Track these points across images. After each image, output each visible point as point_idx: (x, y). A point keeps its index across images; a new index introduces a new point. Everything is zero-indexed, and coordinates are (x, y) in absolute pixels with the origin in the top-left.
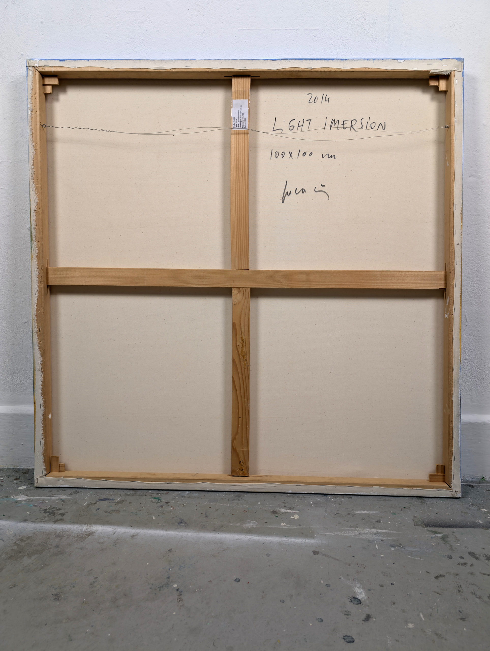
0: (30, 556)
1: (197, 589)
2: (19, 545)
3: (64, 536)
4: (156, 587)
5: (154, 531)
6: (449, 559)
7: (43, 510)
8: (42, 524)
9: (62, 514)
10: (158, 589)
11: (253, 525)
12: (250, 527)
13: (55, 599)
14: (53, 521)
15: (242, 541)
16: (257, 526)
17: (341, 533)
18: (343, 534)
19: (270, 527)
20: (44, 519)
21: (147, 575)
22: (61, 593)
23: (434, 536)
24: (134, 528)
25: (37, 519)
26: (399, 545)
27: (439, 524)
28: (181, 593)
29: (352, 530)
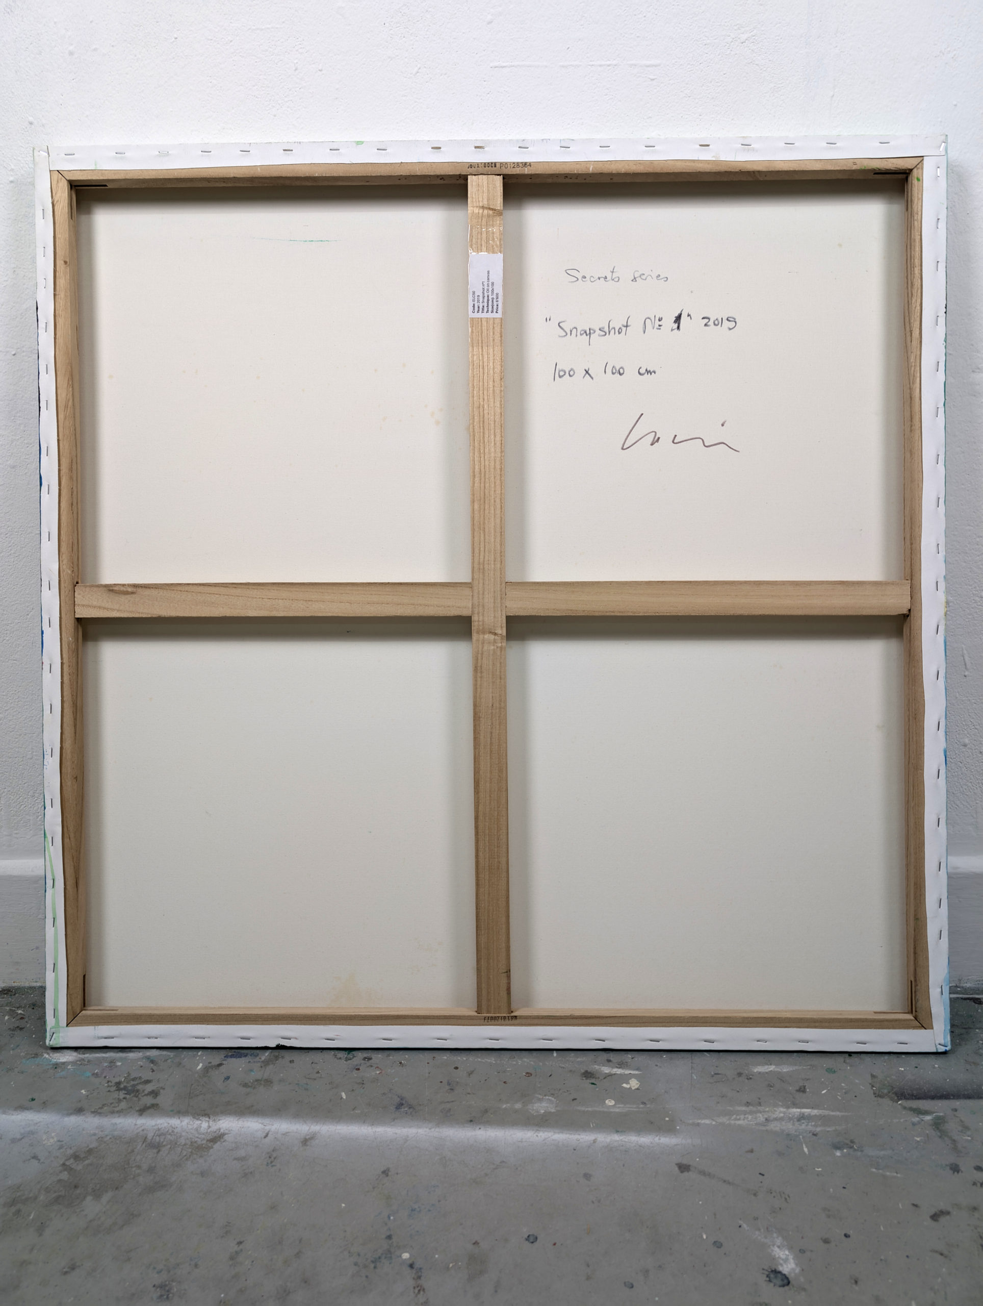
0: (97, 1195)
1: (452, 1263)
2: (71, 1169)
3: (164, 1144)
4: (367, 1259)
5: (349, 1128)
6: (954, 1173)
7: (113, 1084)
8: (115, 1118)
9: (155, 1093)
10: (372, 1265)
11: (548, 1105)
12: (543, 1111)
13: (161, 1296)
14: (137, 1111)
15: (530, 1145)
16: (557, 1108)
17: (729, 1119)
18: (733, 1122)
19: (583, 1109)
20: (117, 1105)
21: (345, 1231)
22: (171, 1283)
23: (917, 1119)
24: (305, 1122)
25: (104, 1105)
26: (849, 1143)
27: (923, 1091)
28: (420, 1274)
29: (751, 1113)
